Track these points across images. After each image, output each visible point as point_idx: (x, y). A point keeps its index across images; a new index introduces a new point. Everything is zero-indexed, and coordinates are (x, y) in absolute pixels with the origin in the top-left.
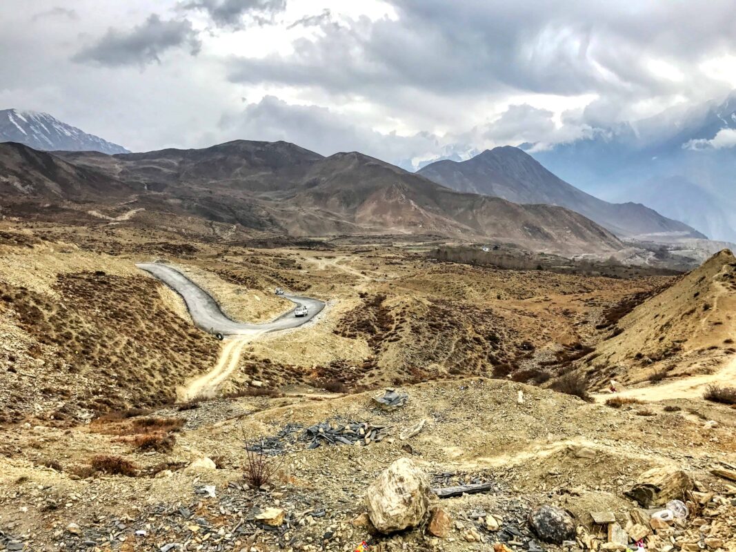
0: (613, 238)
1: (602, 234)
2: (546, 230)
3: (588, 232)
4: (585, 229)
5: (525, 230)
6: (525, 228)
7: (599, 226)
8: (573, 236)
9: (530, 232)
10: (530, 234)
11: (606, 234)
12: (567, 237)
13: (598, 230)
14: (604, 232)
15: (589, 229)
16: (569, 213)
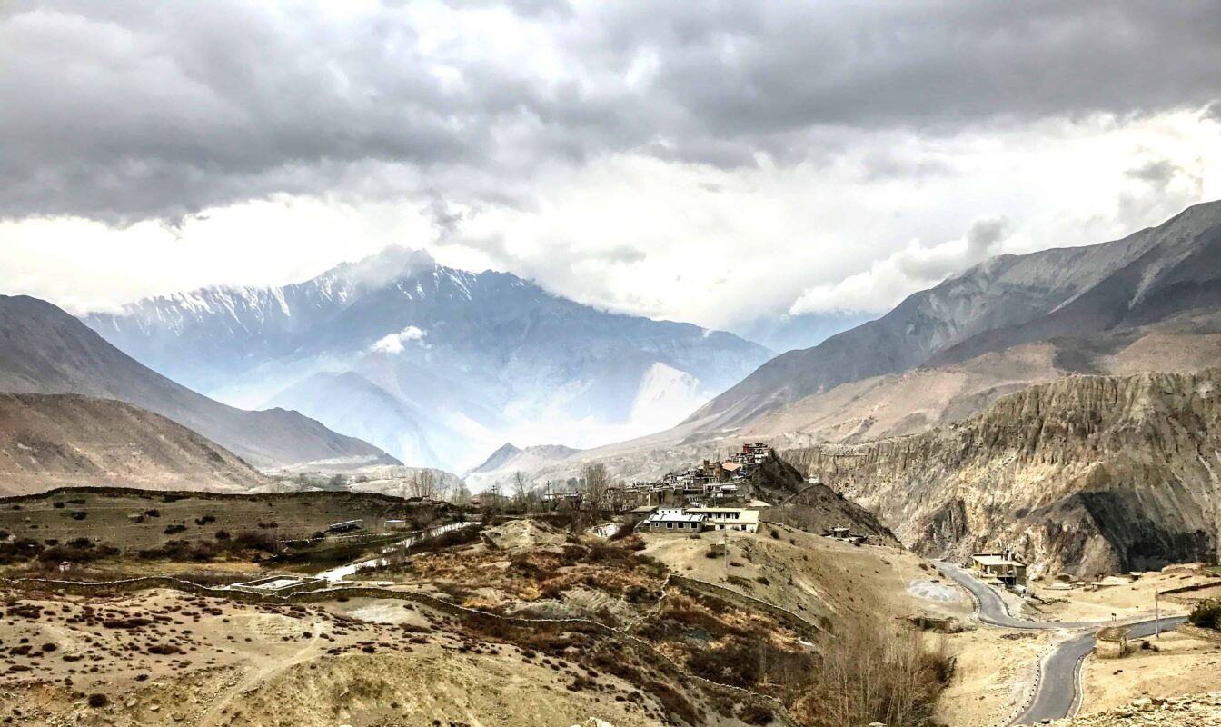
0: (238, 464)
1: (216, 457)
2: (79, 450)
3: (182, 452)
4: (176, 446)
5: (21, 452)
6: (20, 446)
7: (207, 440)
8: (148, 462)
9: (34, 455)
10: (34, 461)
11: (224, 457)
12: (132, 465)
13: (204, 447)
14: (219, 452)
15: (184, 446)
16: (140, 414)
